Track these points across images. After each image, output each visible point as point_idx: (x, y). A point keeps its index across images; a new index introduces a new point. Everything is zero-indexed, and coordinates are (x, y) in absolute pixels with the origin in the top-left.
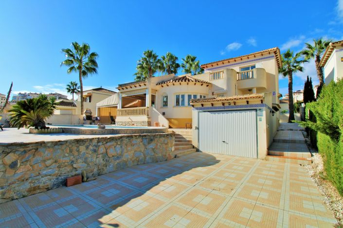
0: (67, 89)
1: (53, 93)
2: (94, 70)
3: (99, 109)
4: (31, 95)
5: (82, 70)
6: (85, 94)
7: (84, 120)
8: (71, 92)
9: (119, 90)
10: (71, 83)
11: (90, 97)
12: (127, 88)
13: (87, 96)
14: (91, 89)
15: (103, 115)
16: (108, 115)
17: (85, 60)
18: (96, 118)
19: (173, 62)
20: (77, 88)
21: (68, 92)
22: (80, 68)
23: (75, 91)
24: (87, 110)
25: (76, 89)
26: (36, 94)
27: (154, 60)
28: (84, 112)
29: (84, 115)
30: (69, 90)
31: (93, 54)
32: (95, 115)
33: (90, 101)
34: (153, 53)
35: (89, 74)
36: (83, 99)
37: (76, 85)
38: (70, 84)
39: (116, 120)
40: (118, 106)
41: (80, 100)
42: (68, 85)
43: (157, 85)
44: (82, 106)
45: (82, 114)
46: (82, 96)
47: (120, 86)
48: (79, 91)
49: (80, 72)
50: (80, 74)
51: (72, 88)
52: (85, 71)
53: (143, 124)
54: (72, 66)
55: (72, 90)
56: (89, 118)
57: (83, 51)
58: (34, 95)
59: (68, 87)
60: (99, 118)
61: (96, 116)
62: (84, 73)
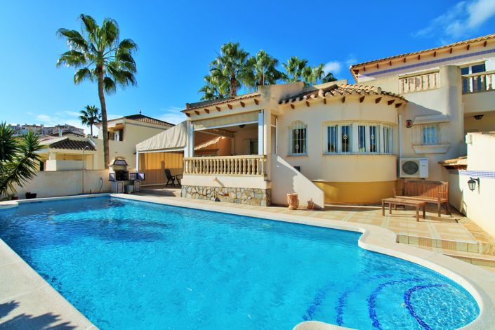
0: (82, 117)
1: (61, 125)
2: (129, 76)
3: (142, 156)
4: (26, 128)
5: (104, 76)
6: (111, 126)
7: (111, 180)
8: (89, 124)
9: (188, 115)
10: (88, 108)
11: (121, 131)
12: (198, 113)
13: (115, 129)
14: (122, 117)
15: (149, 169)
16: (159, 167)
17: (110, 55)
18: (137, 174)
19: (271, 69)
20: (97, 116)
21: (83, 122)
22: (99, 70)
23: (95, 121)
24: (116, 160)
25: (95, 118)
26: (34, 126)
27: (242, 61)
28: (112, 163)
29: (111, 171)
30: (84, 120)
31: (126, 44)
32: (134, 168)
33: (121, 139)
34: (239, 49)
35: (118, 85)
36: (108, 135)
37: (96, 111)
38: (86, 110)
39: (183, 182)
40: (186, 150)
41: (101, 137)
42: (83, 112)
43: (280, 103)
44: (106, 149)
45: (107, 167)
46: (105, 130)
47: (190, 106)
48: (100, 121)
49: (100, 80)
50: (100, 84)
51: (89, 116)
52: (109, 78)
53: (252, 195)
54: (82, 67)
55: (89, 119)
56: (121, 175)
57: (105, 35)
58: (32, 128)
59: (83, 115)
60: (142, 175)
61: (137, 170)
62: (109, 84)
